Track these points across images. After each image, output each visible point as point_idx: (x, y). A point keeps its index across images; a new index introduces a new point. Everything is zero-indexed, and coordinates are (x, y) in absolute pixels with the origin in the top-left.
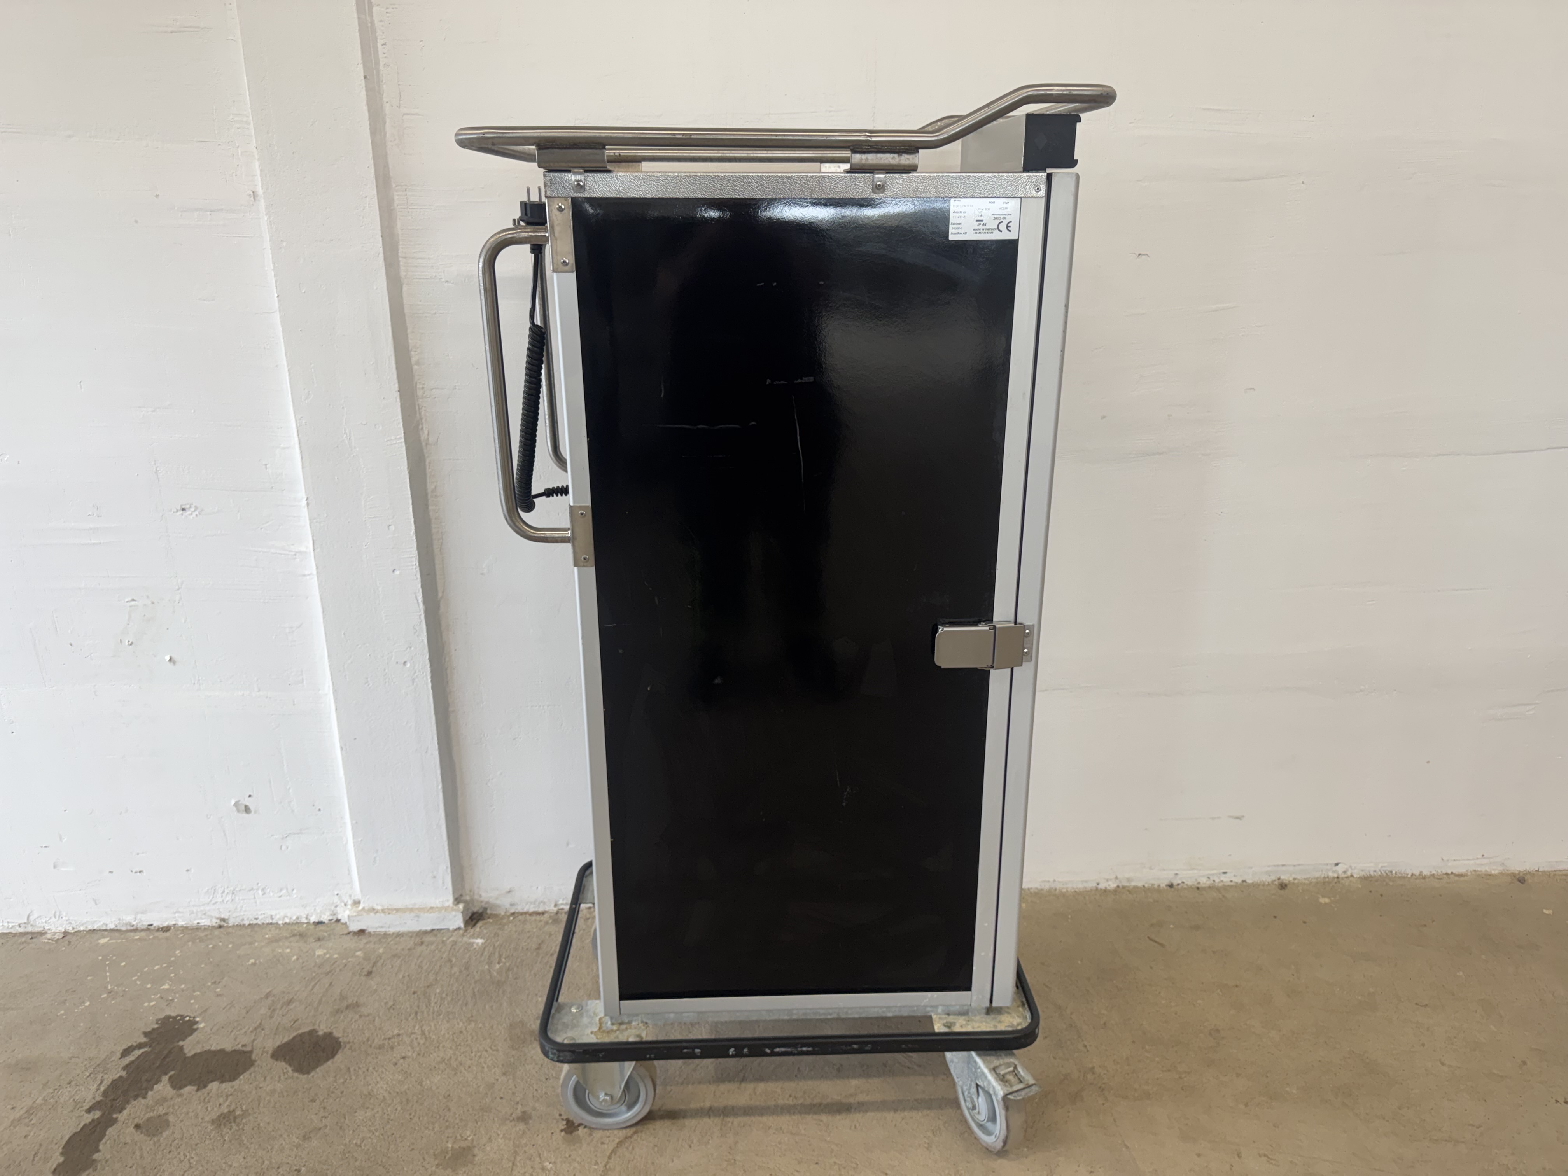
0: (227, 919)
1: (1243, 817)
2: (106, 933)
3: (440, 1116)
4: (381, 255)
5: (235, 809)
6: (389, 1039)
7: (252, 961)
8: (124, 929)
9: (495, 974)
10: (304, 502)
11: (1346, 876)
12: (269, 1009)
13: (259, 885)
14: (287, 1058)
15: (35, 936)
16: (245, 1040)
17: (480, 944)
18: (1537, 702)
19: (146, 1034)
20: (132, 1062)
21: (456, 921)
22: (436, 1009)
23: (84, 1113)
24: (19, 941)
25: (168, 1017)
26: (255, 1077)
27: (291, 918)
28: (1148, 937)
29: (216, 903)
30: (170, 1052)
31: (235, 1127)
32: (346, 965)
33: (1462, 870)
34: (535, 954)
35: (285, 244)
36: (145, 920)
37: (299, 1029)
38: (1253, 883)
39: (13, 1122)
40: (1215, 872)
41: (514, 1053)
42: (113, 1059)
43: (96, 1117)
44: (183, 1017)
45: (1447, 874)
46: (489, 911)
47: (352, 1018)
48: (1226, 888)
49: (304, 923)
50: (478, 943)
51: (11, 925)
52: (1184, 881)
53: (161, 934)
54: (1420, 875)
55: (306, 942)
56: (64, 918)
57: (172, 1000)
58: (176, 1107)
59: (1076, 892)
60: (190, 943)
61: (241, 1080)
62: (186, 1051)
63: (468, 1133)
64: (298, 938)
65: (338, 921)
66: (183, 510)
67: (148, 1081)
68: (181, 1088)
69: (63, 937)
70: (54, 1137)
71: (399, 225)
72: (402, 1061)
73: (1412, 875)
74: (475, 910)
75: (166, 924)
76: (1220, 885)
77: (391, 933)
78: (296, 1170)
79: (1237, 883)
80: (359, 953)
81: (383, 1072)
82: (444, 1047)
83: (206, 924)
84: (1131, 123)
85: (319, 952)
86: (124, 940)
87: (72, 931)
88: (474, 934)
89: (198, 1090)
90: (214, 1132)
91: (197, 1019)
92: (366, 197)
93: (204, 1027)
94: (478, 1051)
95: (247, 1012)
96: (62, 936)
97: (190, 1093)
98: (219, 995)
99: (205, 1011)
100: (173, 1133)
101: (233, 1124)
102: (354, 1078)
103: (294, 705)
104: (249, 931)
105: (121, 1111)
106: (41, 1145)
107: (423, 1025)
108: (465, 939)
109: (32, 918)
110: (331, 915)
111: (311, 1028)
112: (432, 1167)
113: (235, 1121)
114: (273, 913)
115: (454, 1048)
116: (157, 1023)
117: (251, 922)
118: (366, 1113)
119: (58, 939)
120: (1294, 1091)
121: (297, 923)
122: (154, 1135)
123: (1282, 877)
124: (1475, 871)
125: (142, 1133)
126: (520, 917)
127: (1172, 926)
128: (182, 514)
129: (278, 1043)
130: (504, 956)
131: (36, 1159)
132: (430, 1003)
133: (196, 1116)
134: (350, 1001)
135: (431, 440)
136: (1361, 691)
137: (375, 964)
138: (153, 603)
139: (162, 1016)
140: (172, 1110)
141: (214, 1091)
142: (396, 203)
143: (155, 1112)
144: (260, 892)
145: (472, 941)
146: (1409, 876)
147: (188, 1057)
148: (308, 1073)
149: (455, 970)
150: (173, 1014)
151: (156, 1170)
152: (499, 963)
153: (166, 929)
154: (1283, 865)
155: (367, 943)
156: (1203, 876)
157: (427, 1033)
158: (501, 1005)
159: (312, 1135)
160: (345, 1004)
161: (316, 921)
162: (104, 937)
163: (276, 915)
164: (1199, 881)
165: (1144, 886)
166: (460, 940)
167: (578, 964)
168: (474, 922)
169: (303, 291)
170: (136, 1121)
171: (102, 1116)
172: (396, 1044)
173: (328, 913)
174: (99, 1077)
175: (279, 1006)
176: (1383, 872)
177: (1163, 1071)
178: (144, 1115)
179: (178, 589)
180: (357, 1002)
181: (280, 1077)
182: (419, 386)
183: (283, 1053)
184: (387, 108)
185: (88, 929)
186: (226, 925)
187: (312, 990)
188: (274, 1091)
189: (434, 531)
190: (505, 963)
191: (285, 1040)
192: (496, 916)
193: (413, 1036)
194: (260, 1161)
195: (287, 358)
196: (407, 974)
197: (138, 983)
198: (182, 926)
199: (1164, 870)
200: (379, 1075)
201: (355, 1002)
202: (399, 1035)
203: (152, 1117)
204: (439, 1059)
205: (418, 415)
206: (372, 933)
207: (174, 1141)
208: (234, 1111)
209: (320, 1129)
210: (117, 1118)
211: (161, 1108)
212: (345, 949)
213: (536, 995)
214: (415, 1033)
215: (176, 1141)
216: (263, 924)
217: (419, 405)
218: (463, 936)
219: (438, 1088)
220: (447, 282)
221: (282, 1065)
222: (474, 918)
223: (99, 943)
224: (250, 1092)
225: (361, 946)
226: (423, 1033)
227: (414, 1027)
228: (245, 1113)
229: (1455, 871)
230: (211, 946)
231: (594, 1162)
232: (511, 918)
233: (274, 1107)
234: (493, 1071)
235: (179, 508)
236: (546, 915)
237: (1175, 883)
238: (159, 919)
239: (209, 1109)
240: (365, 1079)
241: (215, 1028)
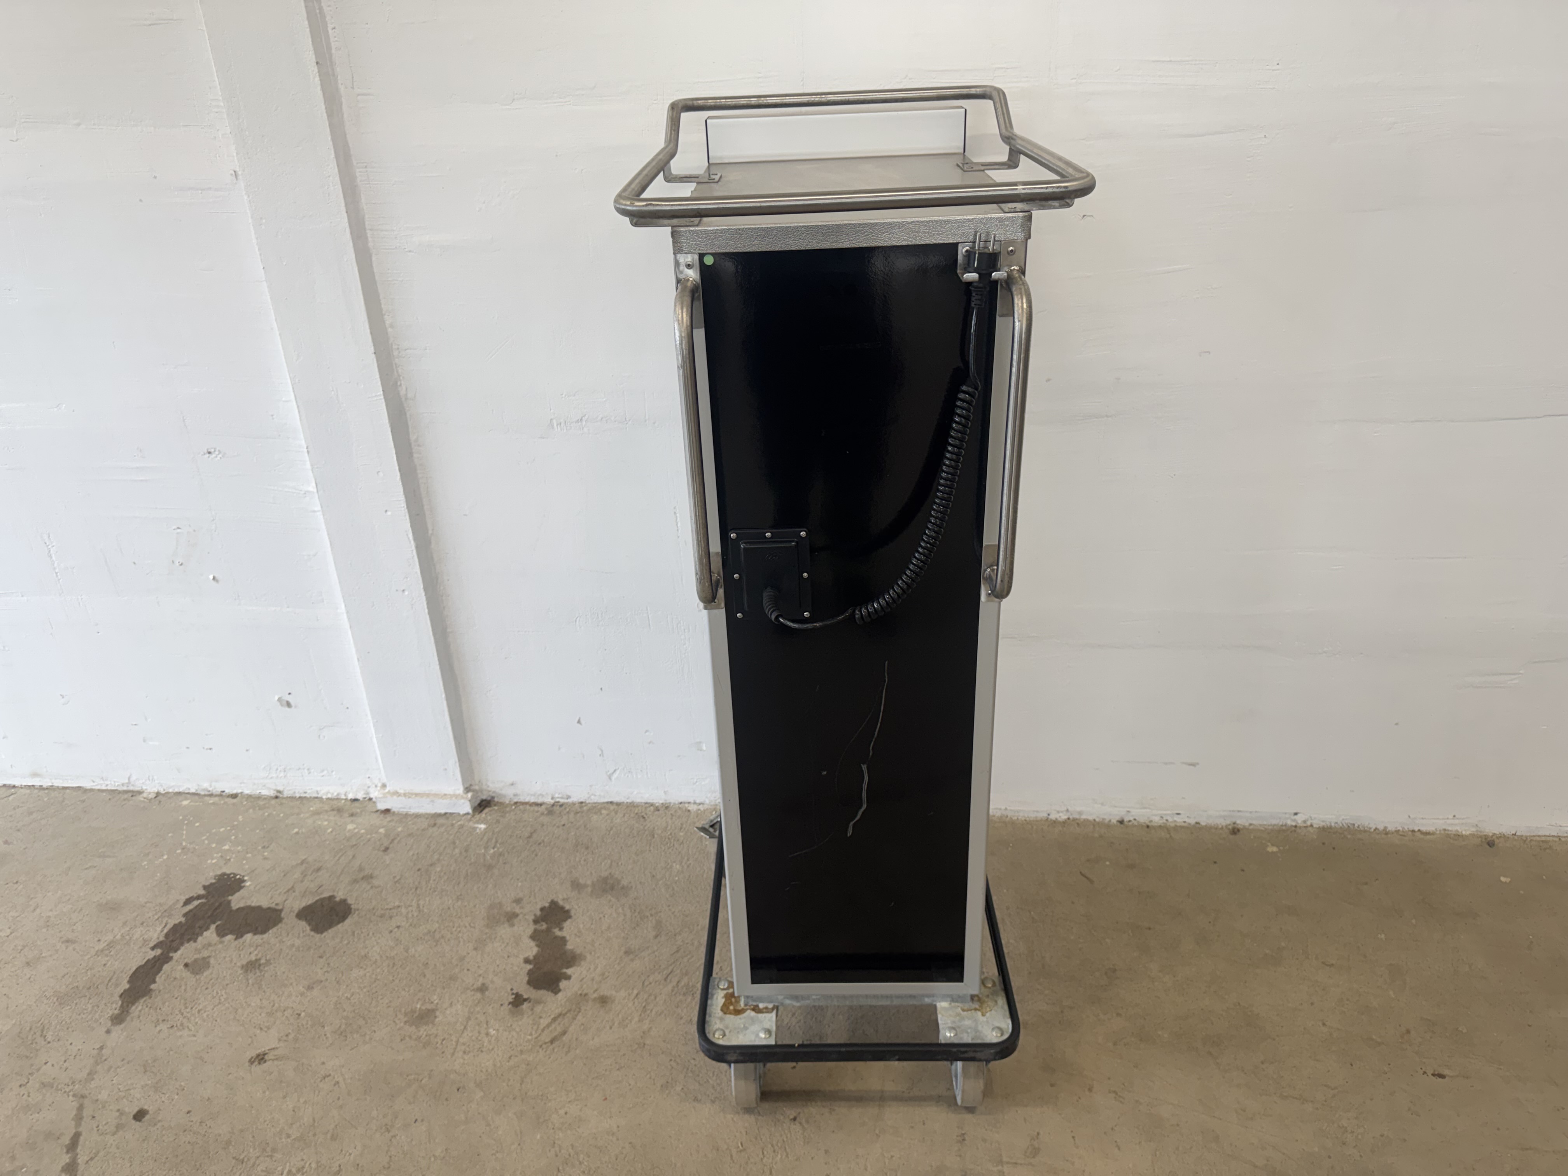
0: (283, 791)
1: (1198, 764)
2: (188, 796)
3: (416, 981)
4: (348, 231)
5: (279, 704)
6: (390, 909)
7: (296, 830)
8: (203, 793)
9: (488, 857)
10: (306, 450)
11: (1305, 825)
12: (302, 874)
13: (305, 766)
14: (308, 918)
15: (134, 794)
16: (279, 899)
17: (482, 829)
18: (1521, 672)
19: (205, 887)
20: (191, 911)
21: (466, 807)
22: (433, 886)
23: (149, 950)
24: (123, 798)
25: (224, 874)
26: (281, 932)
27: (333, 794)
28: (1081, 872)
29: (271, 778)
30: (220, 905)
31: (258, 974)
32: (369, 840)
33: (1431, 829)
34: (526, 842)
35: (264, 221)
36: (218, 787)
37: (322, 894)
38: (1206, 826)
39: (97, 951)
40: (1169, 812)
41: (487, 931)
42: (177, 906)
43: (157, 954)
44: (235, 875)
45: (1413, 831)
46: (496, 799)
47: (365, 888)
48: (1177, 828)
49: (343, 799)
50: (481, 828)
51: (117, 784)
52: (1136, 818)
53: (231, 801)
54: (1384, 830)
55: (341, 816)
56: (156, 781)
57: (229, 860)
58: (217, 952)
59: (1025, 820)
60: (251, 810)
61: (269, 934)
62: (233, 905)
63: (435, 997)
64: (335, 812)
65: (370, 799)
66: (210, 453)
67: (200, 928)
68: (223, 936)
69: (155, 797)
70: (124, 968)
71: (363, 201)
72: (396, 930)
73: (1376, 829)
74: (484, 797)
75: (235, 792)
76: (1173, 825)
77: (412, 813)
78: (297, 1014)
79: (1190, 824)
80: (382, 830)
81: (379, 938)
82: (432, 920)
83: (265, 794)
84: (1072, 79)
85: (350, 827)
86: (201, 803)
87: (163, 792)
88: (479, 819)
89: (236, 939)
90: (242, 976)
91: (246, 878)
92: (329, 177)
93: (250, 885)
94: (459, 927)
95: (285, 875)
96: (155, 795)
97: (229, 941)
98: (265, 858)
99: (253, 871)
100: (212, 973)
101: (257, 971)
102: (356, 940)
103: (318, 620)
104: (298, 802)
105: (176, 951)
106: (114, 973)
107: (419, 900)
108: (471, 824)
109: (132, 779)
110: (365, 794)
111: (331, 894)
112: (401, 1023)
113: (259, 968)
114: (319, 789)
115: (440, 922)
116: (215, 879)
117: (302, 795)
118: (359, 971)
119: (152, 798)
120: (1166, 1036)
121: (338, 799)
122: (197, 974)
123: (1238, 822)
124: (1445, 830)
125: (188, 971)
126: (521, 807)
127: (1108, 863)
128: (209, 457)
129: (303, 905)
130: (499, 842)
131: (110, 984)
132: (429, 880)
133: (231, 961)
134: (366, 873)
135: (410, 395)
136: (1325, 652)
137: (393, 840)
138: (194, 531)
139: (219, 873)
140: (213, 954)
141: (248, 941)
142: (358, 180)
143: (201, 955)
144: (306, 771)
145: (476, 825)
146: (1372, 830)
147: (233, 910)
148: (322, 933)
149: (457, 851)
150: (228, 872)
151: (194, 1003)
152: (494, 848)
153: (234, 796)
154: (1239, 811)
155: (390, 821)
156: (1156, 815)
157: (421, 907)
158: (487, 887)
159: (314, 986)
160: (361, 875)
161: (353, 798)
162: (186, 799)
163: (321, 791)
164: (1151, 819)
165: (1095, 820)
166: (467, 824)
167: (559, 854)
168: (482, 808)
169: (284, 264)
170: (186, 961)
171: (162, 954)
172: (395, 914)
173: (362, 792)
174: (164, 922)
175: (310, 873)
176: (1345, 825)
177: (1047, 1004)
178: (193, 956)
179: (213, 520)
180: (371, 874)
181: (299, 934)
182: (394, 347)
183: (305, 914)
184: (342, 89)
185: (175, 791)
186: (281, 796)
187: (338, 860)
188: (293, 945)
189: (420, 476)
190: (498, 849)
191: (310, 902)
192: (501, 804)
193: (410, 908)
194: (272, 1004)
195: (277, 323)
196: (416, 852)
197: (206, 842)
198: (247, 794)
199: (1116, 807)
200: (376, 940)
201: (370, 873)
202: (399, 907)
203: (198, 958)
204: (426, 931)
205: (396, 373)
206: (396, 812)
207: (211, 979)
208: (260, 959)
209: (322, 981)
210: (172, 957)
211: (206, 952)
212: (371, 825)
213: (518, 879)
214: (411, 906)
215: (213, 981)
216: (311, 797)
217: (396, 364)
218: (470, 820)
219: (420, 956)
220: (410, 251)
221: (303, 924)
222: (483, 805)
223: (182, 805)
224: (275, 945)
225: (385, 824)
226: (418, 905)
227: (412, 900)
228: (268, 962)
229: (1423, 829)
230: (266, 814)
231: (529, 1032)
232: (513, 807)
233: (290, 959)
234: (467, 945)
235: (206, 452)
236: (543, 807)
237: (1126, 819)
238: (230, 788)
239: (242, 956)
240: (364, 942)
241: (257, 888)
